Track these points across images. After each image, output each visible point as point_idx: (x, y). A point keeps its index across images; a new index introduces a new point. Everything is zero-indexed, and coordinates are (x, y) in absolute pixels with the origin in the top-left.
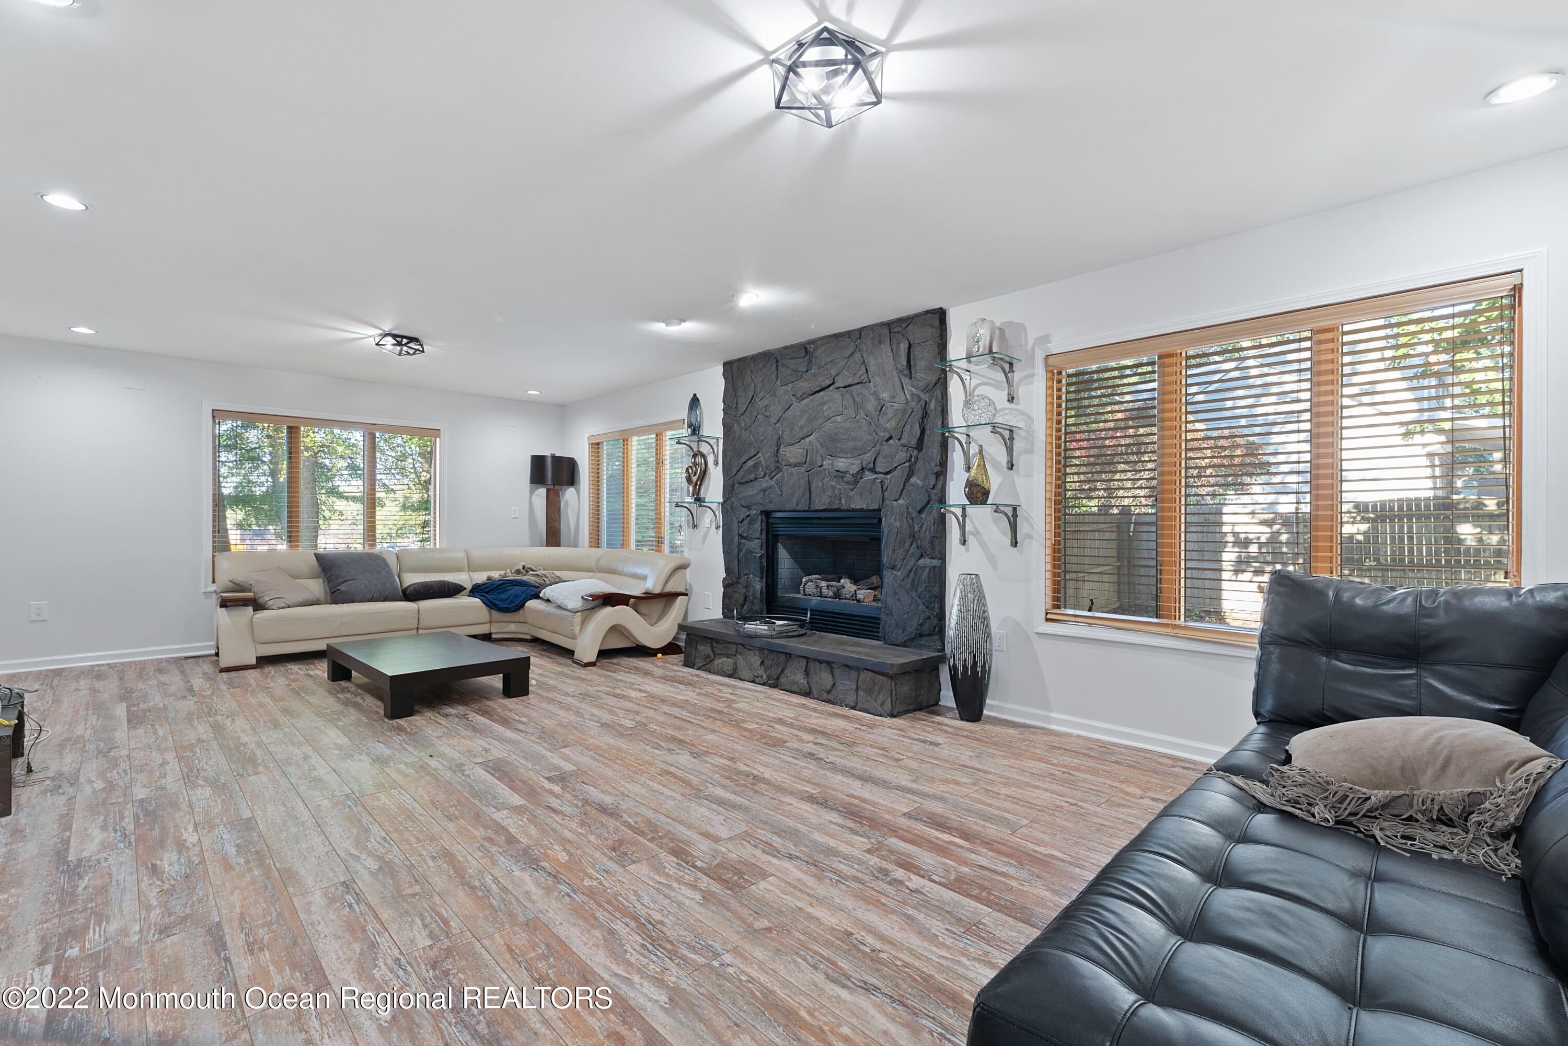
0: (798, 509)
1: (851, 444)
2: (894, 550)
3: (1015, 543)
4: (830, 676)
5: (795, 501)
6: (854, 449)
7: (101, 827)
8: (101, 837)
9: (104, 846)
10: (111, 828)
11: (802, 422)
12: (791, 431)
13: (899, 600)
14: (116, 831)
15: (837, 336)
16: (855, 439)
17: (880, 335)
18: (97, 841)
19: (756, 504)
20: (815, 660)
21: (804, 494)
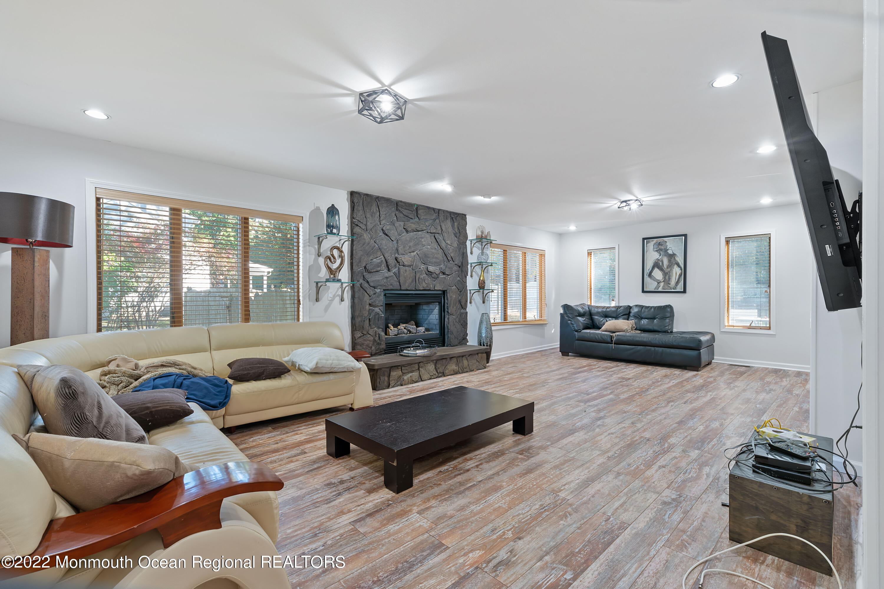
0: (409, 289)
1: (434, 260)
2: (453, 307)
3: (484, 302)
4: (467, 361)
5: (407, 284)
6: (435, 262)
7: (724, 445)
8: (728, 441)
9: (730, 438)
10: (722, 443)
11: (411, 244)
12: (404, 247)
13: (456, 327)
14: (721, 441)
15: (429, 208)
16: (436, 258)
17: (447, 216)
18: (731, 441)
19: (381, 285)
20: (459, 357)
21: (412, 281)
